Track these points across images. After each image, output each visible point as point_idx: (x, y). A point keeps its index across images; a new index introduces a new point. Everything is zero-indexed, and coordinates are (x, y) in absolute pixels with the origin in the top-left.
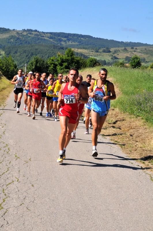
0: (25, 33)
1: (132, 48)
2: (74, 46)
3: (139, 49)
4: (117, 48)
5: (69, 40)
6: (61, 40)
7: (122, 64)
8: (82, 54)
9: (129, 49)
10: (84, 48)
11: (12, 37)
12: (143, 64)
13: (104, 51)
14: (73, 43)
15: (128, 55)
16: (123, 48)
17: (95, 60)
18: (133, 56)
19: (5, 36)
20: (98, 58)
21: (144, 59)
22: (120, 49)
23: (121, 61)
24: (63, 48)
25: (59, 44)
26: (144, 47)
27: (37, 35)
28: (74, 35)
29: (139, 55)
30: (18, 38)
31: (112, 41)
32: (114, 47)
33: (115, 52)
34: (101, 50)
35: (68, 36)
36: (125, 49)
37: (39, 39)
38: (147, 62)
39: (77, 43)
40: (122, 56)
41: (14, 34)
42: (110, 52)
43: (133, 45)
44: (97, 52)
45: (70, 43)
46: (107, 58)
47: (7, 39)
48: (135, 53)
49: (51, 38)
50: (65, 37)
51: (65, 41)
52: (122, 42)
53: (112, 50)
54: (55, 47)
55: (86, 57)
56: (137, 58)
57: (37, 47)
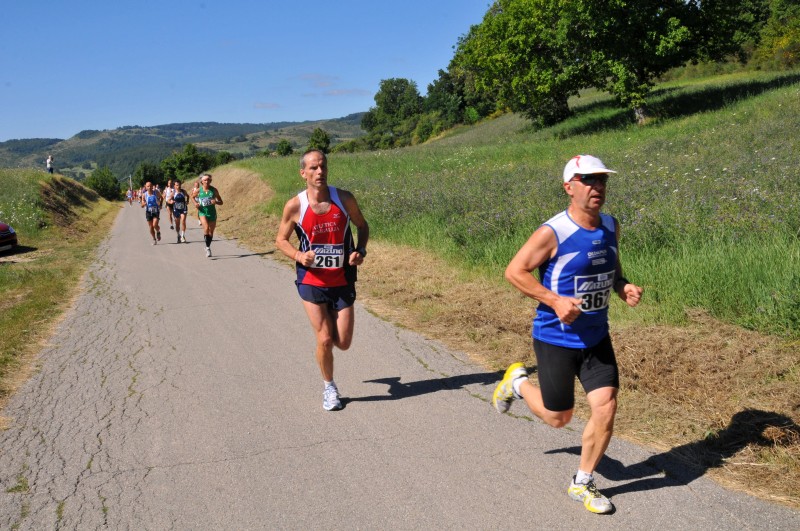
0: (121, 133)
1: (276, 131)
2: (194, 140)
3: (285, 130)
4: (255, 134)
5: (186, 132)
6: (174, 135)
7: (266, 154)
8: (207, 150)
9: (272, 132)
10: (209, 141)
11: (104, 141)
12: (295, 150)
13: (238, 141)
14: (193, 136)
15: (272, 140)
16: (264, 132)
17: (228, 154)
18: (279, 141)
19: (95, 140)
20: (231, 152)
21: (295, 143)
22: (259, 134)
23: (264, 150)
24: (179, 145)
25: (173, 141)
26: (291, 128)
27: (139, 132)
28: (192, 124)
29: (287, 138)
30: (113, 142)
31: (247, 125)
32: (251, 132)
33: (254, 139)
34: (233, 140)
35: (184, 128)
36: (267, 134)
37: (142, 137)
38: (299, 147)
39: (197, 135)
40: (263, 144)
41: (106, 136)
42: (246, 140)
43: (276, 127)
44: (228, 142)
45: (188, 136)
46: (244, 148)
47: (97, 144)
48: (281, 137)
49: (159, 133)
50: (180, 129)
51: (180, 135)
52: (261, 125)
53: (249, 137)
54: (167, 145)
55: (213, 152)
56: (284, 142)
57: (142, 149)
